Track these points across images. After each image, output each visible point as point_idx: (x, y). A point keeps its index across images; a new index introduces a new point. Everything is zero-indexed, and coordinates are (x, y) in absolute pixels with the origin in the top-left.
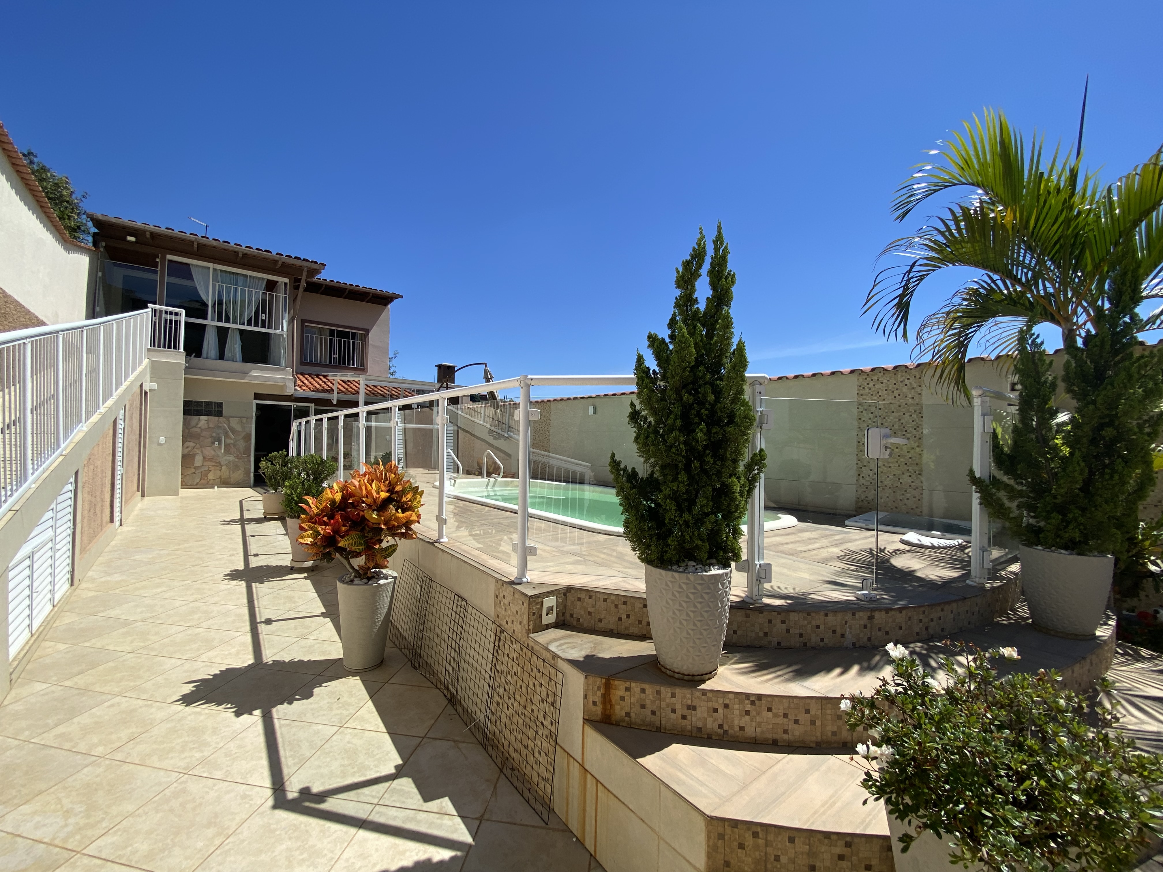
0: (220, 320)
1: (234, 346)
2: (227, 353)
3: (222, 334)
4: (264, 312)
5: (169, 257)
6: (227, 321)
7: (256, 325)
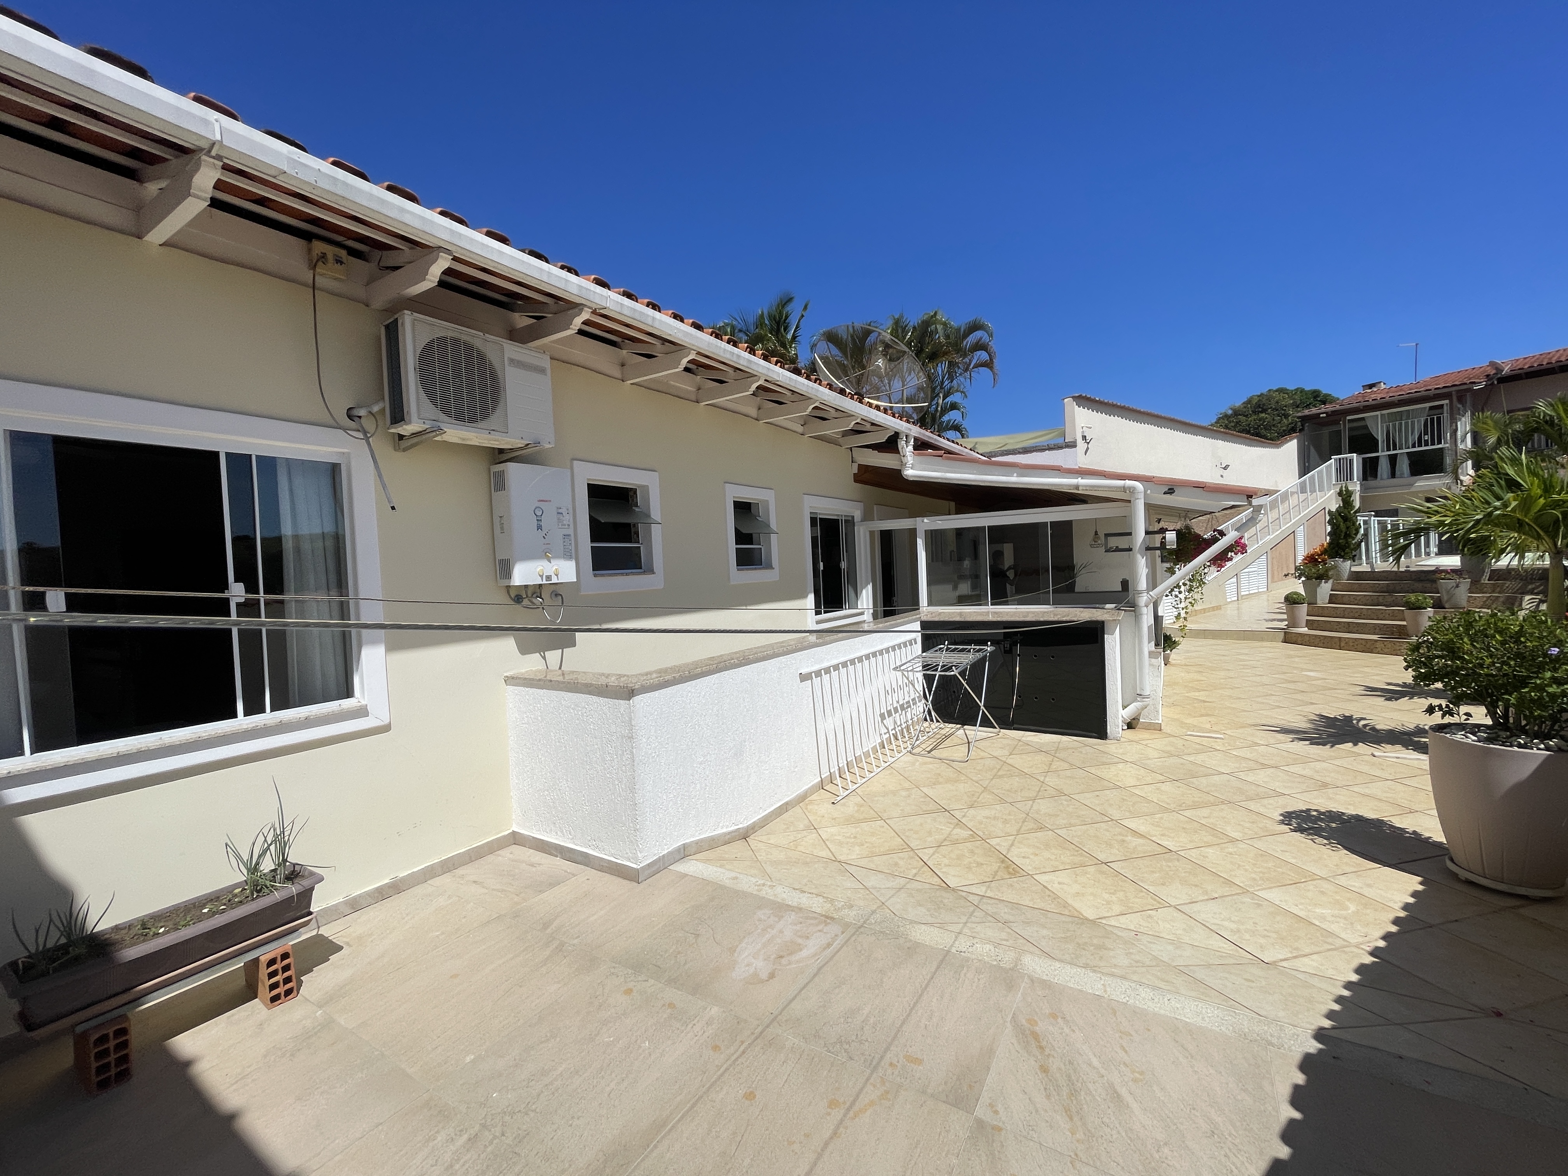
0: (1389, 450)
1: (1404, 465)
2: (1398, 473)
3: (1393, 459)
4: (1426, 434)
5: (1349, 418)
6: (1395, 449)
7: (1420, 446)
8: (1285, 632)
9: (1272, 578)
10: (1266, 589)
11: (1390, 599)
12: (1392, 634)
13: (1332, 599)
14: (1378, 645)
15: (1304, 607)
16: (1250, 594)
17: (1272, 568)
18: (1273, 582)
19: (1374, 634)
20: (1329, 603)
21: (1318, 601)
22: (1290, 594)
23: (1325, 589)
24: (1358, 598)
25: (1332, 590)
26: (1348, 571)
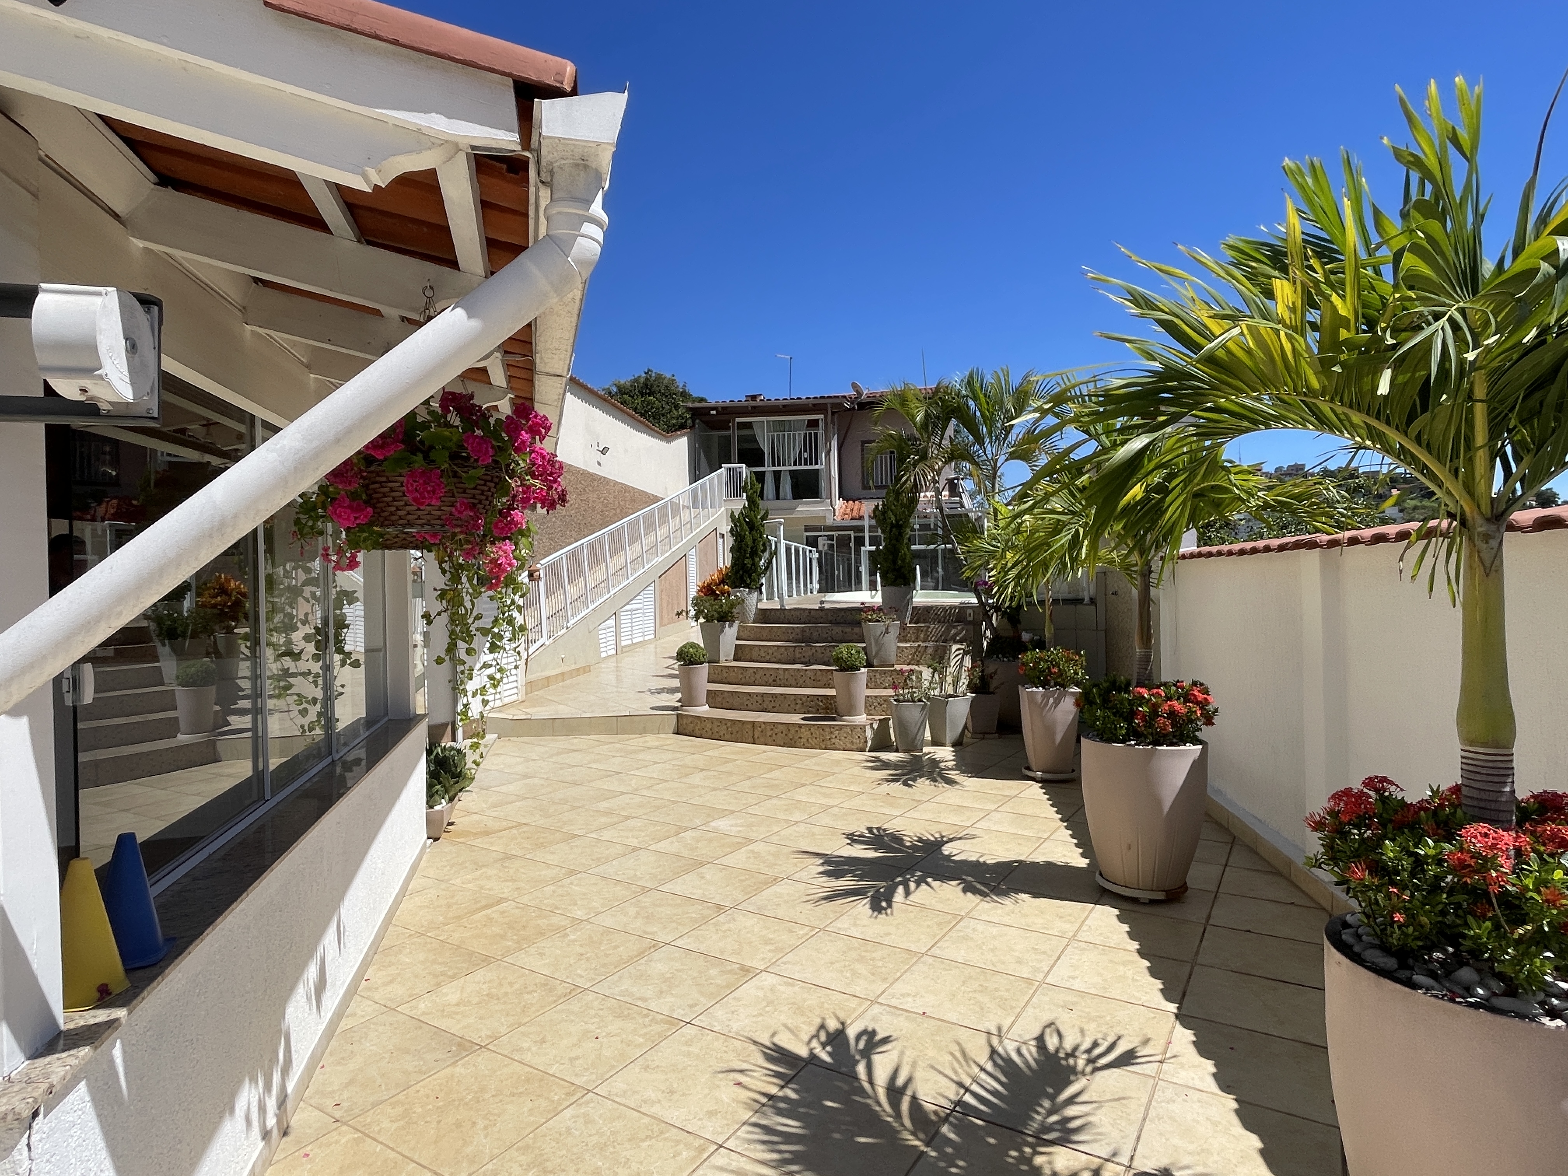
0: (774, 465)
1: (786, 486)
2: (781, 495)
3: (777, 475)
4: (805, 451)
5: (738, 420)
6: (779, 465)
7: (800, 464)
8: (678, 715)
9: (661, 622)
10: (653, 636)
11: (809, 653)
12: (817, 711)
13: (740, 653)
14: (805, 734)
15: (704, 669)
16: (633, 644)
17: (661, 605)
18: (662, 625)
19: (795, 712)
20: (735, 660)
21: (722, 658)
22: (684, 646)
23: (729, 635)
24: (770, 652)
25: (737, 639)
26: (754, 607)
